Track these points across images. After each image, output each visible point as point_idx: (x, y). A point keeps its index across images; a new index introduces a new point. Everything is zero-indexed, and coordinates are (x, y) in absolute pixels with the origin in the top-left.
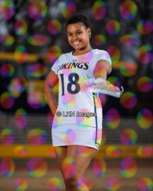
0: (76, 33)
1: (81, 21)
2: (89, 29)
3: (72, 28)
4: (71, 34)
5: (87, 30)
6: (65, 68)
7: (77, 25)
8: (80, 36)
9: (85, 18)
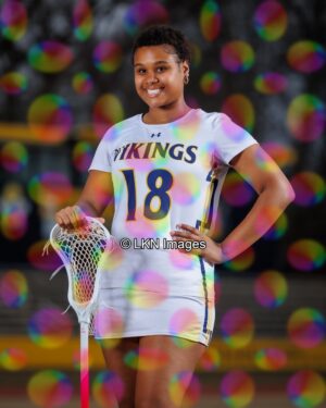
0: (155, 70)
1: (170, 44)
2: (186, 64)
3: (147, 57)
4: (144, 71)
5: (182, 65)
6: (137, 156)
7: (160, 49)
8: (163, 78)
9: (180, 37)
